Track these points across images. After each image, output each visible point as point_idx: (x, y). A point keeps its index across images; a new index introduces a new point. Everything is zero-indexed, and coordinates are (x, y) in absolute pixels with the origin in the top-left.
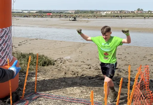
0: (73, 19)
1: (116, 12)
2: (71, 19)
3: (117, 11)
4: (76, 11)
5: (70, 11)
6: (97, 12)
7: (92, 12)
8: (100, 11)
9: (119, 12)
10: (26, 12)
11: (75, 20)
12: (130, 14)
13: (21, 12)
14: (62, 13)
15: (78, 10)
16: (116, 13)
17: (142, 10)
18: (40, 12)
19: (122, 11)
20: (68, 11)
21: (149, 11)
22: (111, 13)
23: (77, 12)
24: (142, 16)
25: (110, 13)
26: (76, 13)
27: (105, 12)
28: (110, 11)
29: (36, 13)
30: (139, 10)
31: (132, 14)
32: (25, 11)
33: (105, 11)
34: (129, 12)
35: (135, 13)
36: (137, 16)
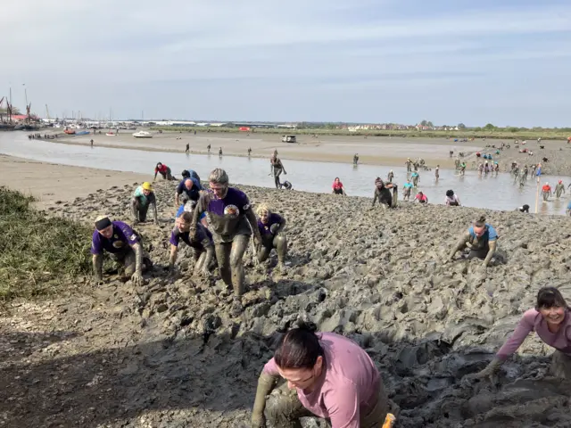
0: (289, 139)
1: (378, 127)
2: (285, 139)
3: (382, 125)
4: (299, 124)
5: (288, 123)
6: (341, 125)
7: (332, 126)
8: (347, 125)
9: (384, 127)
10: (203, 124)
11: (293, 141)
12: (407, 132)
13: (193, 125)
14: (272, 127)
15: (303, 123)
16: (378, 129)
17: (430, 124)
18: (230, 125)
19: (390, 124)
20: (284, 123)
21: (444, 127)
22: (369, 129)
23: (302, 126)
24: (431, 136)
25: (366, 128)
26: (298, 128)
27: (358, 128)
28: (367, 124)
29: (222, 126)
30: (424, 123)
31: (410, 132)
32: (201, 122)
33: (358, 125)
34: (403, 127)
35: (416, 130)
36: (421, 136)
